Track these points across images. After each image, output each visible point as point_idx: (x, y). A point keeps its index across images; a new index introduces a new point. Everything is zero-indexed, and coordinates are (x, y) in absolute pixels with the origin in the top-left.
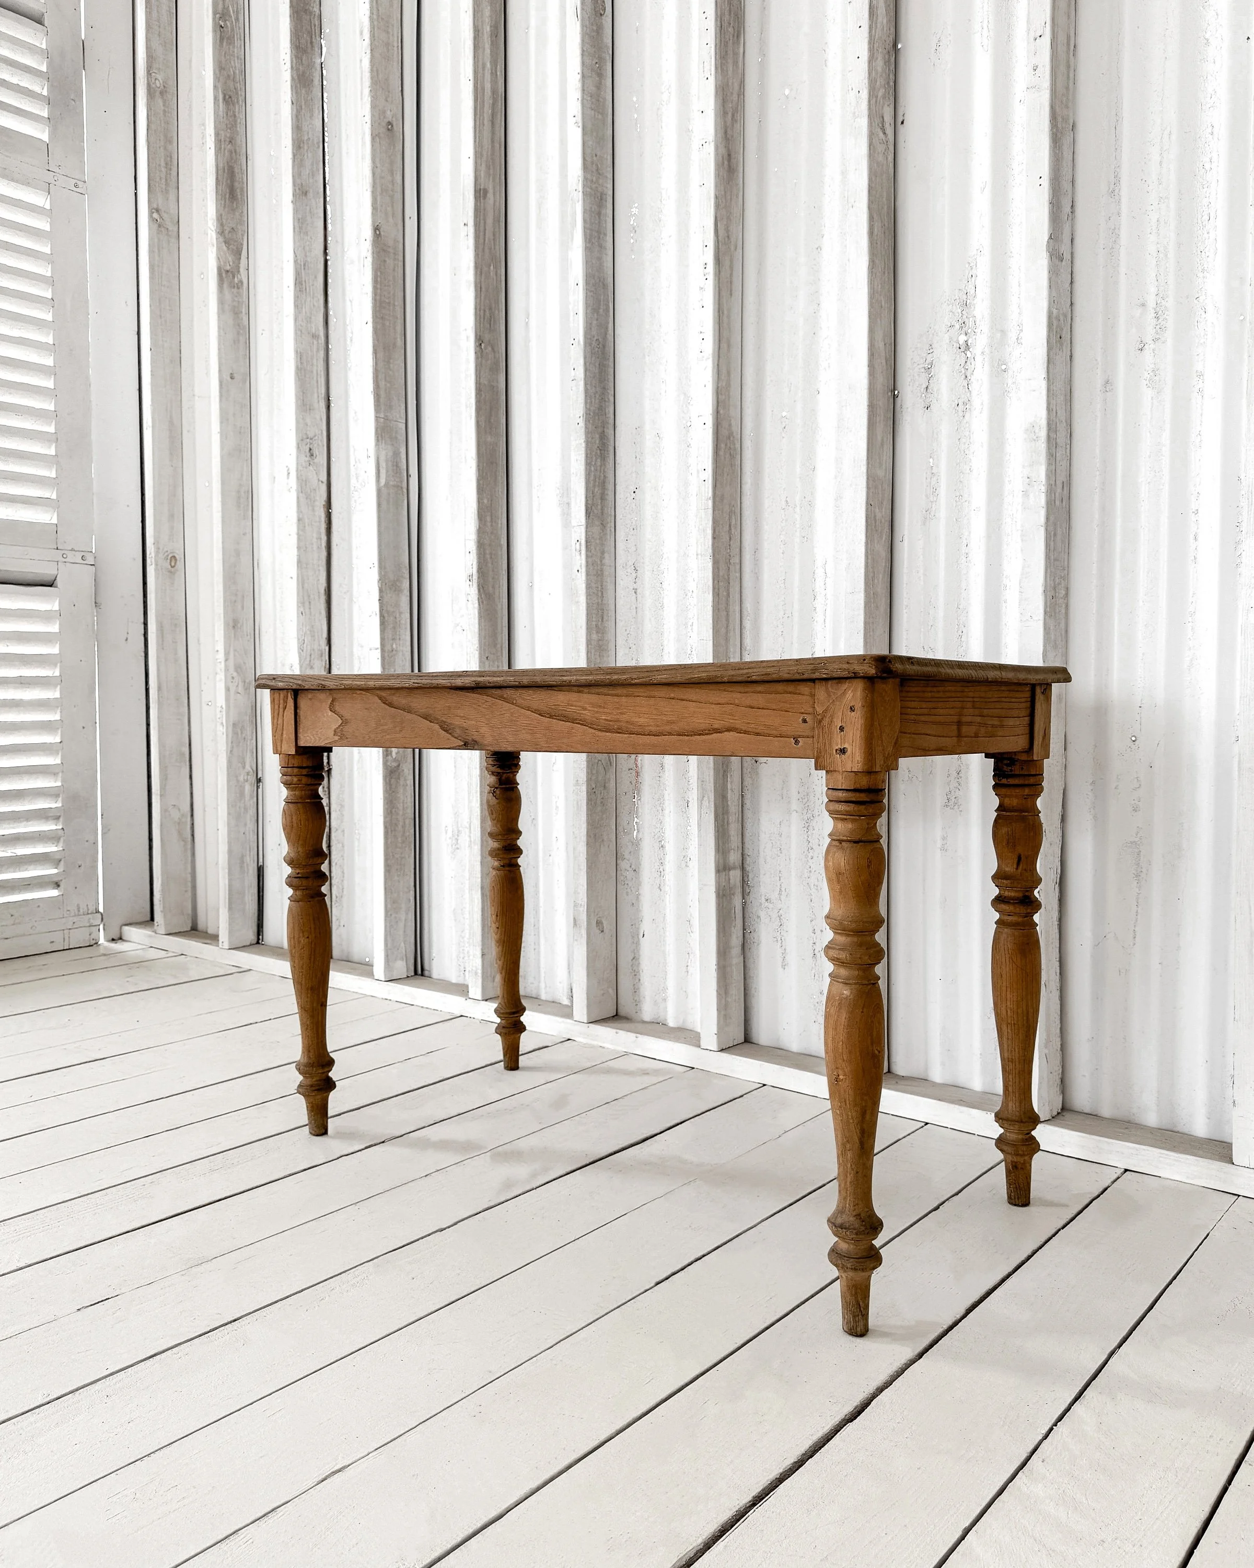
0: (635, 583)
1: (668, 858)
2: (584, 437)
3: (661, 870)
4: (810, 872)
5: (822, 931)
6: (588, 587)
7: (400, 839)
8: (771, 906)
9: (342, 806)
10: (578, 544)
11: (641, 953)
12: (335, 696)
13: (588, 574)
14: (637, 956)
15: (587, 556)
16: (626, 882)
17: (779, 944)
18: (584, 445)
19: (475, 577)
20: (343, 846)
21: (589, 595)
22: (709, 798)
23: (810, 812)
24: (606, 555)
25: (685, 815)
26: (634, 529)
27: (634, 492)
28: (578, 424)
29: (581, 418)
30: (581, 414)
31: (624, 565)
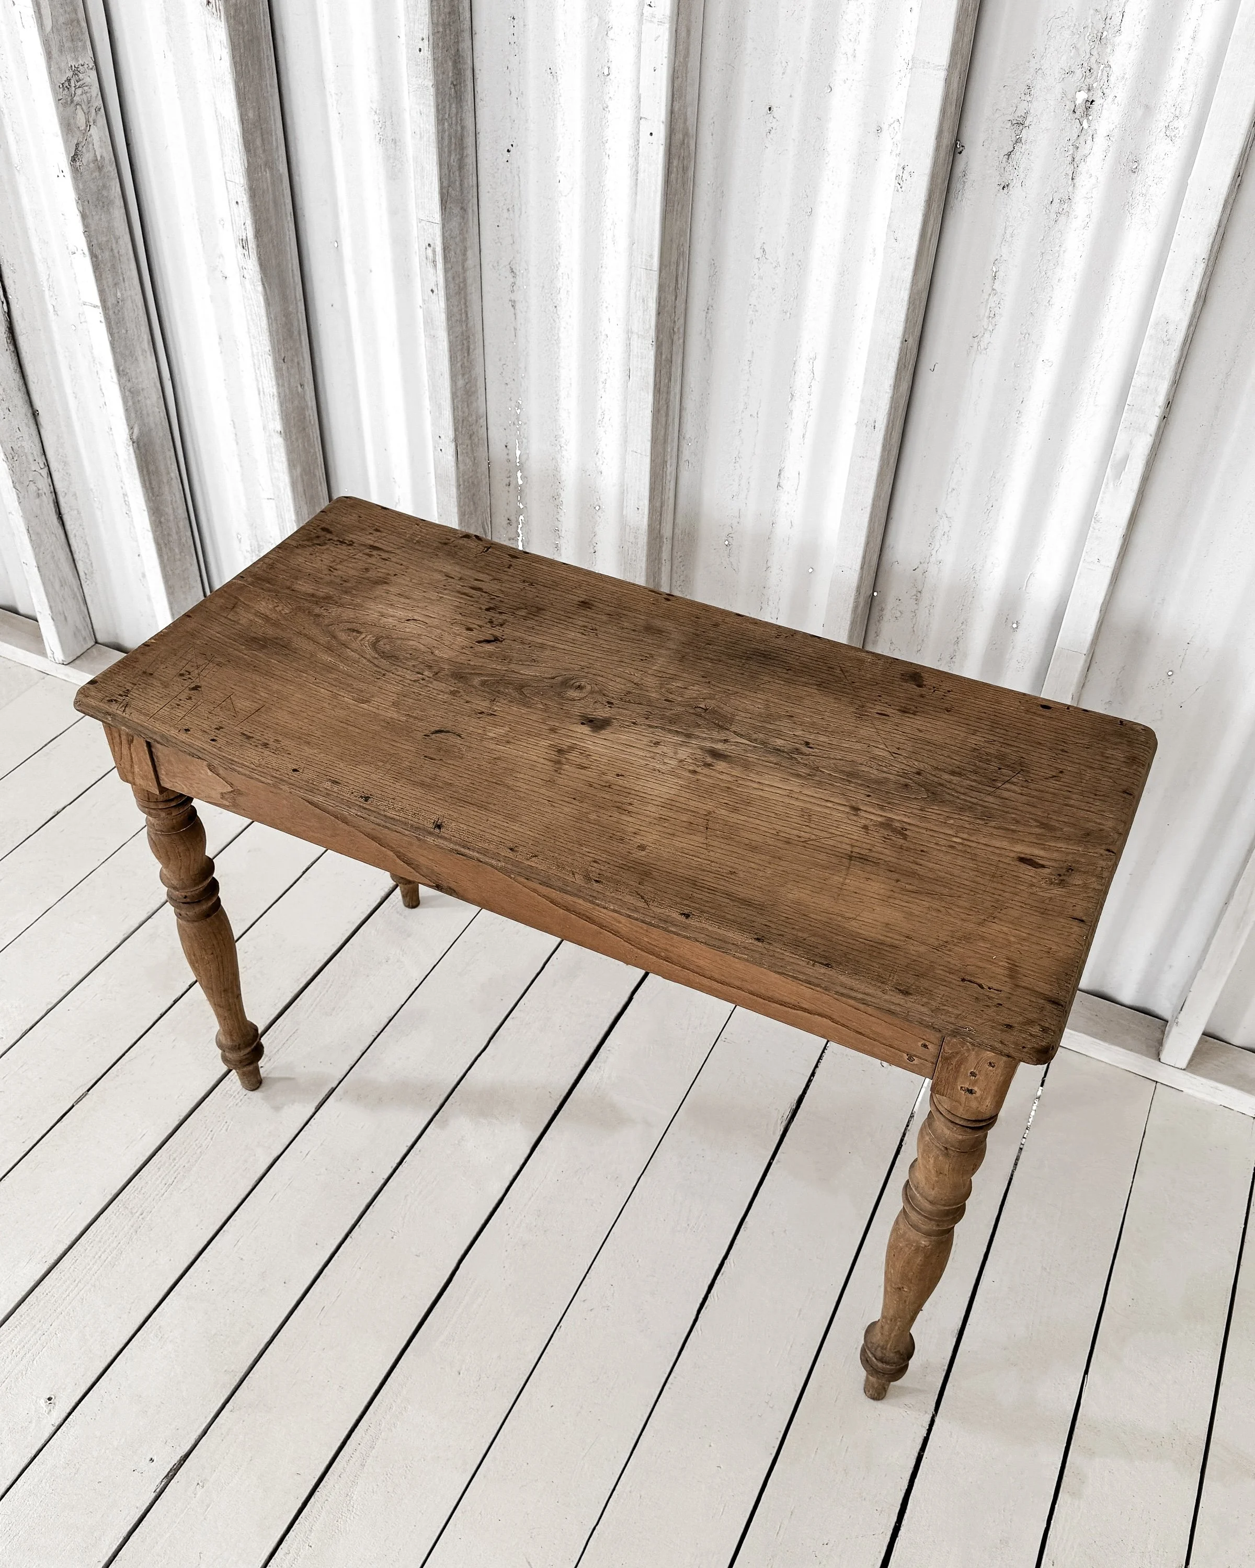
0: (512, 291)
2: (432, 77)
6: (450, 316)
7: (177, 550)
9: (65, 463)
10: (430, 250)
13: (448, 298)
15: (446, 271)
18: (432, 91)
19: (252, 244)
20: (79, 513)
21: (450, 329)
24: (469, 253)
26: (508, 210)
27: (508, 151)
28: (420, 50)
29: (426, 41)
30: (425, 36)
31: (495, 264)
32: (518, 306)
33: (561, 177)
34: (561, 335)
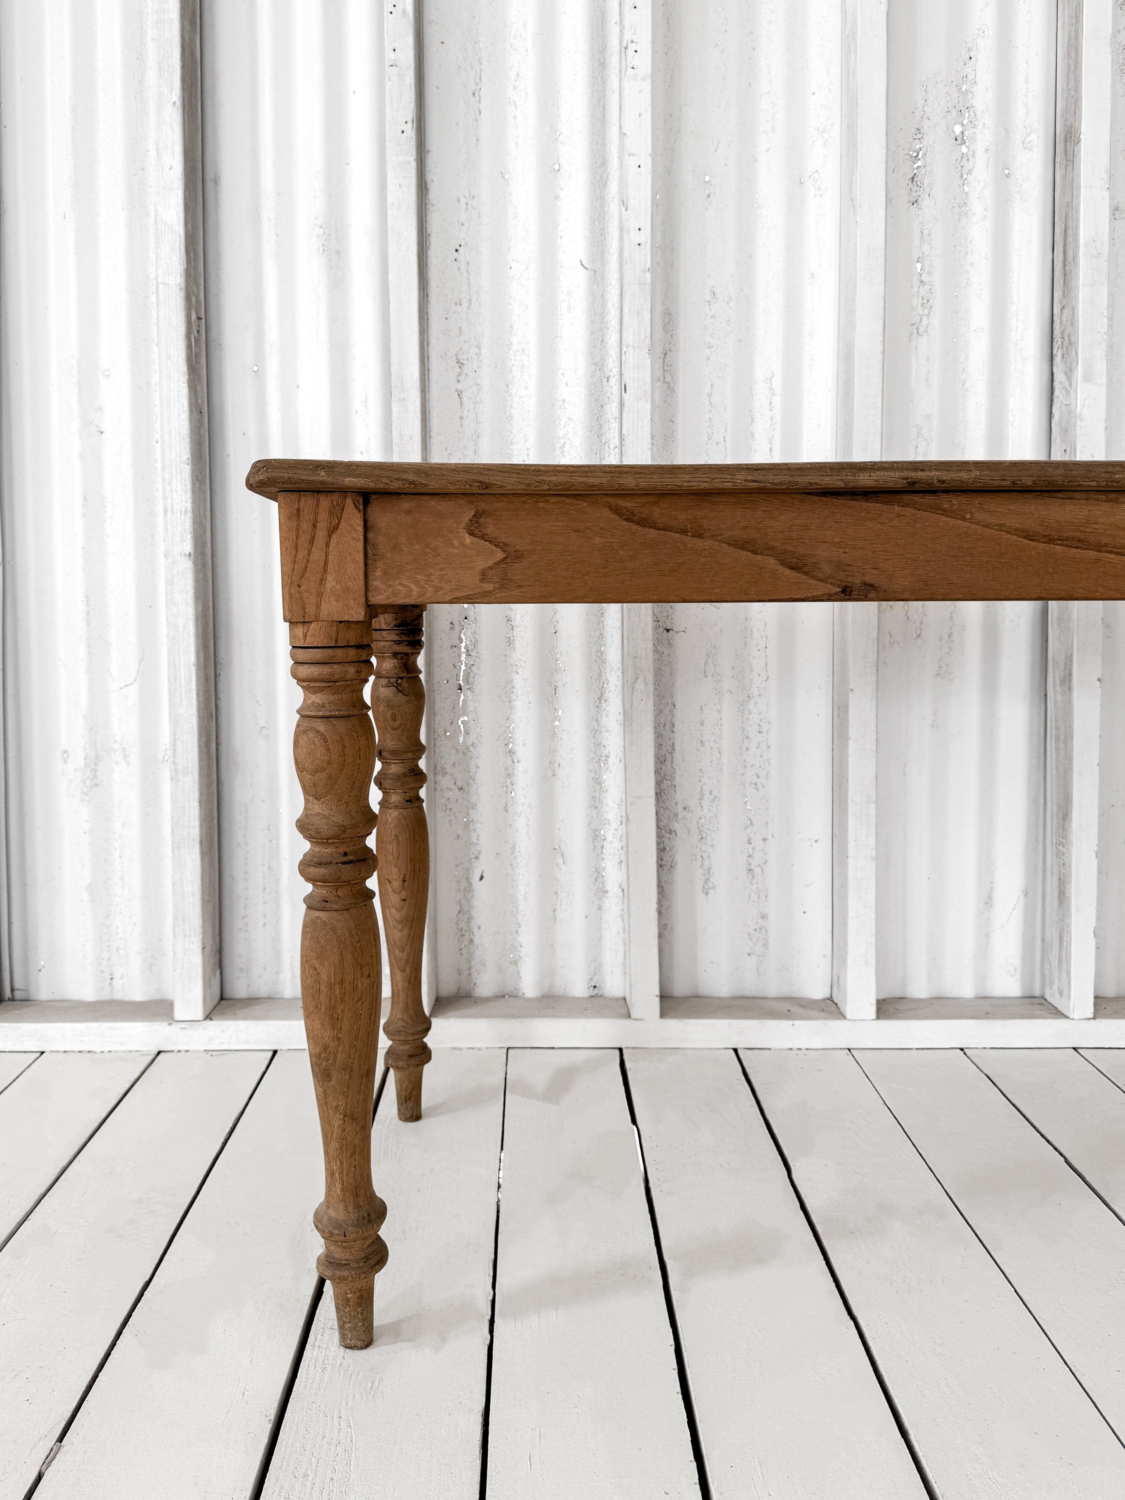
0: (458, 380)
1: (520, 768)
2: (414, 153)
3: (508, 783)
4: (745, 766)
5: (764, 840)
8: (688, 815)
11: (475, 902)
12: (483, 506)
14: (465, 909)
16: (449, 807)
17: (699, 863)
22: (645, 679)
23: (745, 691)
25: (551, 706)
26: (456, 304)
27: (457, 251)
28: (403, 132)
29: (410, 124)
30: (409, 119)
31: (443, 355)
32: (464, 396)
33: (512, 264)
34: (514, 412)
